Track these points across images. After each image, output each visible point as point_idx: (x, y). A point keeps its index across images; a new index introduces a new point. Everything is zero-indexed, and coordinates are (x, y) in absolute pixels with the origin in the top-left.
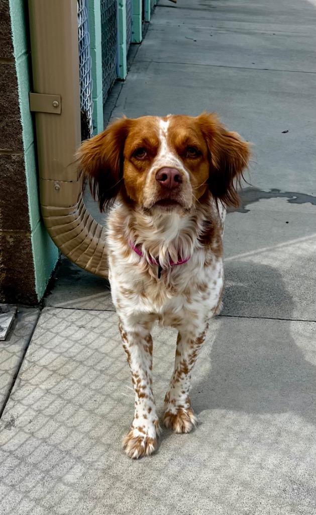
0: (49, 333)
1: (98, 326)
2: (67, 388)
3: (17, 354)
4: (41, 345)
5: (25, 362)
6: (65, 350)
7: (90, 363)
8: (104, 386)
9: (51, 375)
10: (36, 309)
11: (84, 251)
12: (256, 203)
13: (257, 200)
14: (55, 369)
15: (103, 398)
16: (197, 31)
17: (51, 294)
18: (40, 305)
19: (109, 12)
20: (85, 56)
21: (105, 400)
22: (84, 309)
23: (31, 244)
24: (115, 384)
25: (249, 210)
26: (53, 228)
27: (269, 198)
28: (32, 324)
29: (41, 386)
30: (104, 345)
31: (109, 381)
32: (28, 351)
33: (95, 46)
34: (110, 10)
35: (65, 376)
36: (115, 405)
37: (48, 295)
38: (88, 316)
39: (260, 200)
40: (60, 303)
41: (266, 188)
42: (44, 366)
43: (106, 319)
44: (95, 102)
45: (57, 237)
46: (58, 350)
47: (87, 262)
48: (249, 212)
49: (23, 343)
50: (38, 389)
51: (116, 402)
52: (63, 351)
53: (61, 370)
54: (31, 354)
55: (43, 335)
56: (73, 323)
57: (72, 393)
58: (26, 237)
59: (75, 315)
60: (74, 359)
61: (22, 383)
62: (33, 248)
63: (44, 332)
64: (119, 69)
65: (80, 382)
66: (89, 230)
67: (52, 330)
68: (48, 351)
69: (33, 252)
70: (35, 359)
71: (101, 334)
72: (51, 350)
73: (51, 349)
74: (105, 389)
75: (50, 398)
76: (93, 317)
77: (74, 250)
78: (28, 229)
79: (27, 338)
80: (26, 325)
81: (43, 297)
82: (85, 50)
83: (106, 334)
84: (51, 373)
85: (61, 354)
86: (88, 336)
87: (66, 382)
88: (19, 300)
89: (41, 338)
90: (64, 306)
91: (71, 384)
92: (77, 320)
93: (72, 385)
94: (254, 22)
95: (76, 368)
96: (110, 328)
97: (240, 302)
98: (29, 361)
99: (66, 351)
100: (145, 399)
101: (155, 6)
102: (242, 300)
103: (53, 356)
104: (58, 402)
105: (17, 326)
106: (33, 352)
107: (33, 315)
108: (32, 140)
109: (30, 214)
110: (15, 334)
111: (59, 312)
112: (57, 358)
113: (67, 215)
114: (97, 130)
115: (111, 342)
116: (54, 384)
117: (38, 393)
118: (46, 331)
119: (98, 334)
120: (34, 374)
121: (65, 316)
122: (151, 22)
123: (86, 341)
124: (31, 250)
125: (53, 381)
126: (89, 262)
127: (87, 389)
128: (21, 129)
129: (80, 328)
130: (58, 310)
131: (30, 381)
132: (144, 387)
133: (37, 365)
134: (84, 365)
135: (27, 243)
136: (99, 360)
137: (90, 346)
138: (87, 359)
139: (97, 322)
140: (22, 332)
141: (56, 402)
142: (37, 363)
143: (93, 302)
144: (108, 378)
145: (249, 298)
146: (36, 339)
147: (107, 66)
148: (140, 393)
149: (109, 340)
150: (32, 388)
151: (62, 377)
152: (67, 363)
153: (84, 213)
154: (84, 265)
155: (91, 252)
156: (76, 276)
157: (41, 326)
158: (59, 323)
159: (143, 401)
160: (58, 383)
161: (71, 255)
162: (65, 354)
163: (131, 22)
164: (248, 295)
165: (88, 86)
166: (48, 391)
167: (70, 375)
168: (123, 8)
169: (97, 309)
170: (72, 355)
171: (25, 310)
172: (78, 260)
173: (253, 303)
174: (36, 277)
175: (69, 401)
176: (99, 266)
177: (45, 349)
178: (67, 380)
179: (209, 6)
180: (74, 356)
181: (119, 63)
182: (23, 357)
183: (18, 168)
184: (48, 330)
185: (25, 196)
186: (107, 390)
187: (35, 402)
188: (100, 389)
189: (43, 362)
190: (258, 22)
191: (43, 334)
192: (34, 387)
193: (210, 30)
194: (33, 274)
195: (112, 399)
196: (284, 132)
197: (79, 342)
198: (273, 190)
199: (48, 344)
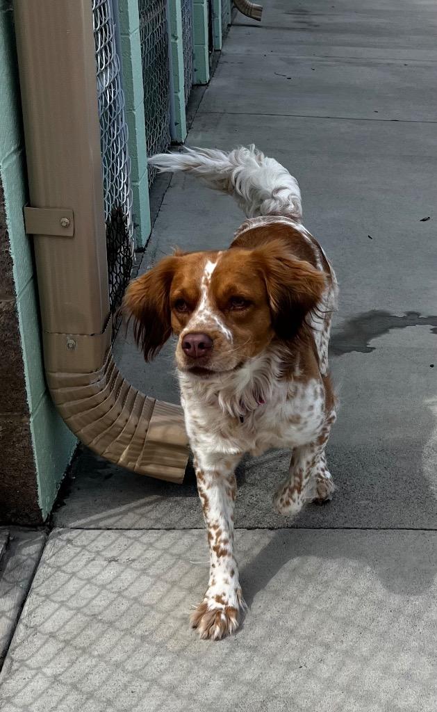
0: (59, 573)
1: (139, 557)
2: (87, 671)
3: (8, 614)
4: (47, 596)
5: (21, 627)
6: (84, 602)
7: (125, 624)
8: (146, 665)
9: (62, 649)
10: (39, 533)
11: (117, 437)
12: (384, 336)
13: (385, 331)
14: (68, 637)
15: (145, 685)
16: (291, 62)
17: (65, 504)
18: (47, 526)
19: (156, 51)
20: (118, 124)
21: (149, 690)
22: (117, 529)
23: (30, 434)
24: (165, 660)
25: (374, 348)
26: (64, 405)
27: (403, 326)
28: (33, 559)
29: (45, 670)
30: (148, 590)
31: (155, 655)
32: (26, 608)
33: (133, 107)
34: (158, 48)
35: (84, 650)
36: (165, 698)
37: (59, 507)
38: (123, 541)
39: (391, 330)
40: (79, 519)
41: (399, 311)
42: (50, 633)
43: (151, 545)
44: (136, 189)
45: (72, 419)
46: (73, 603)
47: (121, 454)
48: (374, 351)
49: (17, 594)
50: (40, 675)
51: (167, 693)
52: (82, 605)
53: (78, 639)
54: (30, 614)
55: (51, 578)
56: (98, 553)
57: (95, 680)
58: (22, 423)
59: (102, 540)
60: (100, 618)
61: (16, 666)
62: (33, 439)
63: (52, 572)
64: (175, 128)
65: (107, 659)
66: (123, 405)
67: (64, 568)
68: (57, 605)
69: (34, 445)
70: (37, 620)
71: (144, 571)
72: (62, 603)
73: (63, 601)
74: (149, 669)
75: (60, 691)
76: (130, 541)
77: (98, 437)
78: (25, 412)
79: (23, 584)
80: (24, 561)
81: (51, 512)
82: (118, 116)
83: (152, 571)
84: (61, 645)
85: (78, 610)
86: (123, 576)
87: (85, 661)
88: (13, 520)
89: (46, 582)
90: (85, 524)
91: (94, 663)
92: (105, 548)
93: (95, 666)
94: (375, 47)
95: (103, 633)
96: (159, 558)
97: (363, 502)
98: (26, 626)
99: (86, 606)
100: (227, 558)
101: (229, 25)
102: (367, 499)
103: (65, 614)
104: (73, 697)
105: (9, 565)
106: (34, 609)
107: (35, 543)
108: (29, 275)
109: (28, 389)
110: (4, 579)
111: (77, 536)
112: (72, 617)
113: (88, 384)
114: (140, 228)
115: (159, 584)
116: (67, 665)
117: (39, 684)
118: (54, 570)
119: (138, 571)
120: (34, 650)
121: (85, 543)
122: (223, 50)
123: (119, 584)
124: (31, 442)
125: (64, 659)
126: (124, 453)
127: (119, 670)
128: (11, 262)
129: (110, 562)
130: (75, 533)
131: (28, 662)
132: (226, 542)
133: (39, 632)
134: (116, 629)
135: (24, 433)
136: (139, 618)
137: (126, 593)
138: (121, 617)
139: (137, 550)
140: (17, 574)
141: (69, 697)
142: (41, 628)
143: (131, 514)
144: (154, 649)
145: (377, 496)
146: (40, 586)
147: (155, 128)
148: (220, 551)
149: (155, 582)
150: (29, 674)
151: (80, 651)
152: (87, 625)
153: (115, 377)
154: (116, 458)
155: (127, 439)
156: (106, 471)
157: (48, 562)
158: (77, 554)
159: (224, 561)
160: (72, 663)
161: (95, 444)
162: (85, 610)
163: (191, 56)
164: (376, 491)
165: (123, 169)
166: (56, 679)
167: (93, 647)
168: (177, 41)
169: (136, 527)
170: (96, 611)
171: (23, 535)
172: (107, 451)
173: (382, 504)
174: (39, 483)
175: (90, 695)
176: (139, 459)
177: (53, 604)
178: (87, 656)
179: (309, 24)
180: (100, 614)
181: (175, 120)
182: (17, 619)
183: (7, 321)
184: (59, 568)
185: (20, 362)
186: (151, 671)
187: (36, 699)
188: (140, 670)
189: (49, 627)
190: (382, 47)
191: (51, 576)
192: (33, 672)
193: (312, 60)
194: (35, 479)
195: (160, 686)
196: (424, 220)
197: (108, 587)
198: (410, 314)
199: (59, 593)
